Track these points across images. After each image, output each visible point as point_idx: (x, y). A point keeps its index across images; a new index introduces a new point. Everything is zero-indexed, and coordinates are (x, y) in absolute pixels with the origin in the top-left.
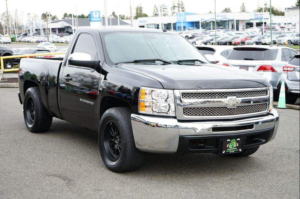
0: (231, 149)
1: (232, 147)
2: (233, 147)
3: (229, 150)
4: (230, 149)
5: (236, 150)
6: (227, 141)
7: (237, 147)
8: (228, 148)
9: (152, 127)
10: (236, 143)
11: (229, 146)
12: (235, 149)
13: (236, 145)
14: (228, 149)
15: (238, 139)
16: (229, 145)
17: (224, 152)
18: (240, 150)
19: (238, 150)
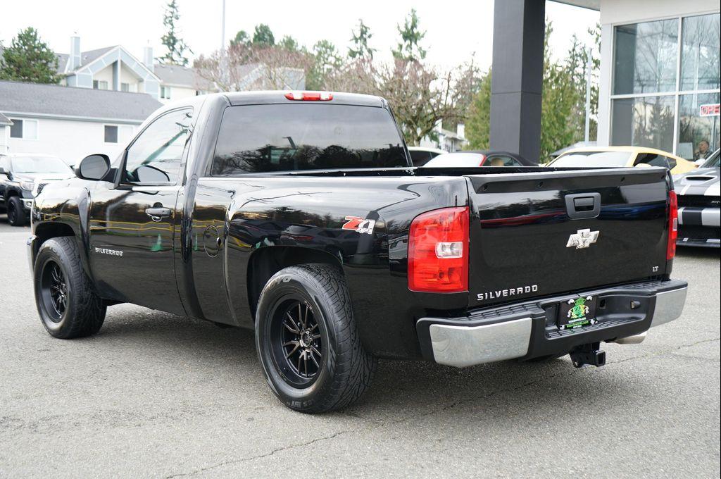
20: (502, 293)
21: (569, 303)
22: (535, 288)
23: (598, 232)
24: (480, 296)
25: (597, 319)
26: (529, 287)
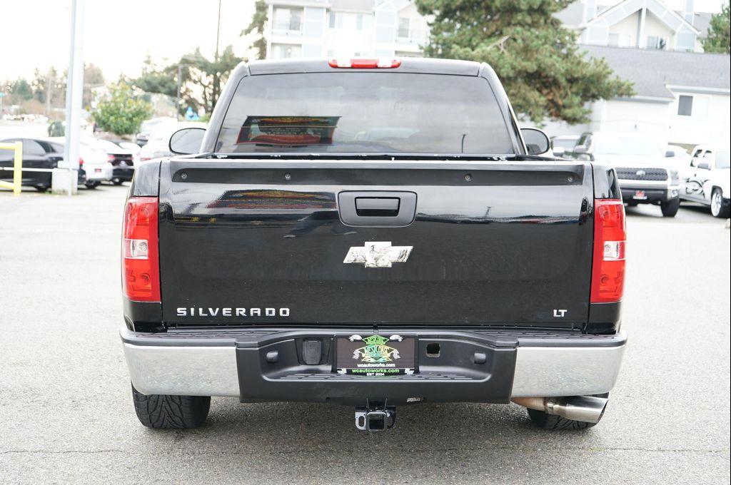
20: (221, 311)
21: (352, 339)
22: (285, 312)
23: (409, 248)
24: (181, 311)
25: (422, 369)
26: (273, 310)
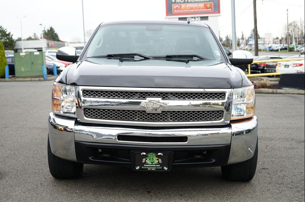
0: (151, 165)
1: (152, 163)
2: (154, 163)
3: (147, 166)
4: (149, 165)
5: (159, 168)
6: (142, 154)
7: (159, 163)
8: (145, 163)
9: (59, 130)
10: (157, 158)
11: (145, 161)
12: (157, 165)
13: (157, 161)
14: (145, 165)
15: (159, 154)
16: (146, 159)
17: (138, 168)
18: (166, 168)
19: (161, 168)
